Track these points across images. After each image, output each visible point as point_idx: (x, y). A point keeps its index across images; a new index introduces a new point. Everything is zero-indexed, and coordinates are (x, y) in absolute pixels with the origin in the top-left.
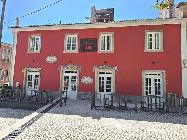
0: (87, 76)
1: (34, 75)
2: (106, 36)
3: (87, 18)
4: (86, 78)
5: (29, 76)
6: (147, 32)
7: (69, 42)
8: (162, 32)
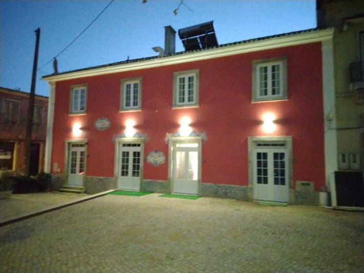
0: (156, 151)
1: (80, 151)
2: (186, 77)
3: (156, 49)
4: (154, 154)
5: (73, 152)
6: (257, 63)
7: (128, 93)
8: (285, 61)
